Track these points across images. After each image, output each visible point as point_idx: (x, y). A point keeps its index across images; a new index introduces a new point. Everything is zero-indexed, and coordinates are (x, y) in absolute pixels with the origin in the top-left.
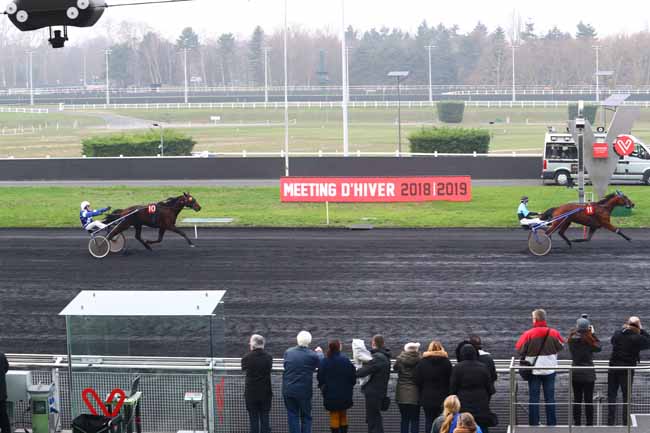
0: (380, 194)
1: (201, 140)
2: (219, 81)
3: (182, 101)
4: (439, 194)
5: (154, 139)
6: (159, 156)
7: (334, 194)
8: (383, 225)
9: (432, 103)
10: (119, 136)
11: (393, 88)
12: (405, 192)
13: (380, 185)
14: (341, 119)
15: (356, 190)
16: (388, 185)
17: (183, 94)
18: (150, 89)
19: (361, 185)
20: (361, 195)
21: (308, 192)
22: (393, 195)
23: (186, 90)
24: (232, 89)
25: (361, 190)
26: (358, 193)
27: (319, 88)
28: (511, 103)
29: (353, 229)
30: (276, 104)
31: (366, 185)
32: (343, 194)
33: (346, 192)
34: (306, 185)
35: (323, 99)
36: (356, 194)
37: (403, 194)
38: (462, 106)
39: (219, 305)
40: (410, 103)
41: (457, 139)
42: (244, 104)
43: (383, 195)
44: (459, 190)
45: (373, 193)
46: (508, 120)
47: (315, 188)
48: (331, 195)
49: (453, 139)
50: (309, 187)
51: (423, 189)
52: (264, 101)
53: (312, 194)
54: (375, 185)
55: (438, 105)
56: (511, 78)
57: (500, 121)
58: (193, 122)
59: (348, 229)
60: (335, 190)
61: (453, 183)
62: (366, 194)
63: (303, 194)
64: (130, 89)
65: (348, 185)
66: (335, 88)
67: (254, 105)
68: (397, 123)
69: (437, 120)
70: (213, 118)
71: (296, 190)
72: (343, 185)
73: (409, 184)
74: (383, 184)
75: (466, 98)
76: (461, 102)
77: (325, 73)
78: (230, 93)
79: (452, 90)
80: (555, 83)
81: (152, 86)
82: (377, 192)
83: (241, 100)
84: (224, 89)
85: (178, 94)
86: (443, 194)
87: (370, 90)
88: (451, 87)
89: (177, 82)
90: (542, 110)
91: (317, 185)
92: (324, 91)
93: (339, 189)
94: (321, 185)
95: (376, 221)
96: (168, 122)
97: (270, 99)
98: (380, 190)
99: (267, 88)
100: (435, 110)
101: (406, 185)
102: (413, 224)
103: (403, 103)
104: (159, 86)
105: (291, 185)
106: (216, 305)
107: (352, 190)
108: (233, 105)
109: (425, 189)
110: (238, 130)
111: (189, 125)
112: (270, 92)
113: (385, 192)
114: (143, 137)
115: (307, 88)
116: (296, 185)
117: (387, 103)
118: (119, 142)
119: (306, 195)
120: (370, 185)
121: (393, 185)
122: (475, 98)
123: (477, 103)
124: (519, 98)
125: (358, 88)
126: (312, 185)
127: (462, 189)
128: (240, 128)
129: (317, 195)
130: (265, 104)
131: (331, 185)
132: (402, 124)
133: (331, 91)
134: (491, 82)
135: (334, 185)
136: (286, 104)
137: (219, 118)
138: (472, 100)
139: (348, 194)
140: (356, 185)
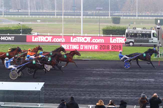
0: (93, 49)
1: (34, 28)
2: (40, 8)
3: (28, 15)
4: (112, 49)
5: (19, 28)
6: (21, 34)
7: (78, 48)
8: (94, 59)
9: (110, 17)
10: (7, 27)
11: (97, 12)
12: (101, 48)
14: (80, 22)
15: (85, 47)
16: (96, 46)
17: (28, 12)
18: (17, 11)
19: (87, 46)
20: (87, 49)
21: (70, 47)
22: (97, 49)
23: (29, 11)
24: (44, 11)
25: (87, 47)
27: (73, 11)
28: (136, 18)
29: (84, 60)
30: (59, 17)
35: (74, 15)
36: (85, 49)
37: (100, 49)
38: (120, 18)
39: (42, 87)
40: (103, 17)
41: (118, 30)
42: (48, 17)
44: (119, 48)
45: (90, 49)
46: (135, 23)
47: (72, 46)
48: (77, 49)
49: (117, 30)
50: (70, 46)
51: (107, 47)
52: (55, 15)
53: (71, 48)
54: (91, 46)
55: (112, 18)
56: (136, 9)
57: (132, 23)
58: (31, 22)
59: (82, 60)
60: (78, 47)
61: (117, 45)
62: (88, 49)
63: (68, 48)
64: (11, 11)
65: (82, 46)
66: (78, 11)
67: (52, 17)
68: (98, 24)
69: (112, 23)
70: (38, 21)
71: (66, 47)
72: (81, 46)
73: (102, 46)
74: (94, 46)
75: (121, 16)
76: (119, 17)
77: (75, 7)
78: (44, 13)
79: (116, 13)
80: (151, 11)
81: (18, 10)
82: (92, 48)
83: (47, 15)
84: (41, 11)
85: (26, 12)
86: (113, 49)
87: (89, 12)
88: (116, 12)
89: (26, 8)
90: (146, 20)
91: (73, 45)
92: (75, 13)
93: (79, 47)
94: (74, 45)
95: (91, 58)
96: (23, 22)
97: (57, 15)
99: (56, 11)
100: (111, 19)
101: (101, 46)
102: (103, 59)
103: (101, 17)
104: (20, 10)
105: (64, 45)
106: (41, 87)
107: (84, 47)
108: (44, 16)
109: (108, 47)
110: (46, 25)
111: (30, 23)
112: (57, 13)
113: (94, 48)
114: (15, 27)
115: (69, 11)
116: (66, 45)
117: (95, 17)
118: (7, 29)
119: (69, 48)
120: (90, 46)
121: (97, 46)
122: (124, 16)
123: (125, 17)
124: (139, 16)
125: (86, 12)
126: (71, 45)
127: (119, 47)
128: (47, 24)
129: (73, 48)
130: (55, 16)
131: (77, 45)
132: (100, 24)
133: (77, 13)
134: (130, 11)
135: (78, 45)
136: (63, 17)
137: (40, 21)
138: (123, 16)
139: (82, 48)
140: (85, 46)
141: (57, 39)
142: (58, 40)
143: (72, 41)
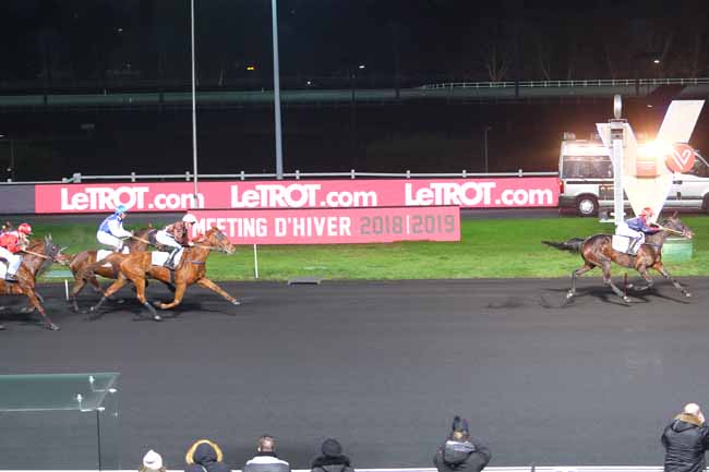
4: (414, 231)
6: (10, 182)
7: (265, 234)
12: (366, 229)
13: (331, 219)
15: (296, 227)
16: (342, 219)
19: (302, 220)
20: (303, 234)
21: (227, 230)
22: (349, 233)
25: (302, 227)
26: (299, 231)
31: (309, 220)
32: (278, 234)
33: (281, 231)
34: (223, 220)
36: (295, 234)
37: (363, 233)
43: (335, 234)
44: (444, 226)
47: (236, 224)
48: (259, 234)
50: (227, 225)
51: (391, 225)
53: (232, 233)
54: (323, 219)
60: (265, 228)
61: (435, 216)
62: (309, 234)
65: (283, 220)
72: (277, 220)
73: (371, 217)
74: (334, 219)
82: (325, 230)
86: (420, 232)
91: (240, 220)
93: (271, 228)
94: (246, 220)
98: (331, 226)
107: (290, 227)
109: (395, 224)
113: (337, 230)
120: (316, 219)
121: (348, 220)
126: (232, 221)
129: (240, 234)
131: (259, 220)
135: (264, 220)
136: (194, 105)
139: (284, 233)
140: (295, 220)
141: (168, 199)
142: (173, 201)
143: (235, 204)
